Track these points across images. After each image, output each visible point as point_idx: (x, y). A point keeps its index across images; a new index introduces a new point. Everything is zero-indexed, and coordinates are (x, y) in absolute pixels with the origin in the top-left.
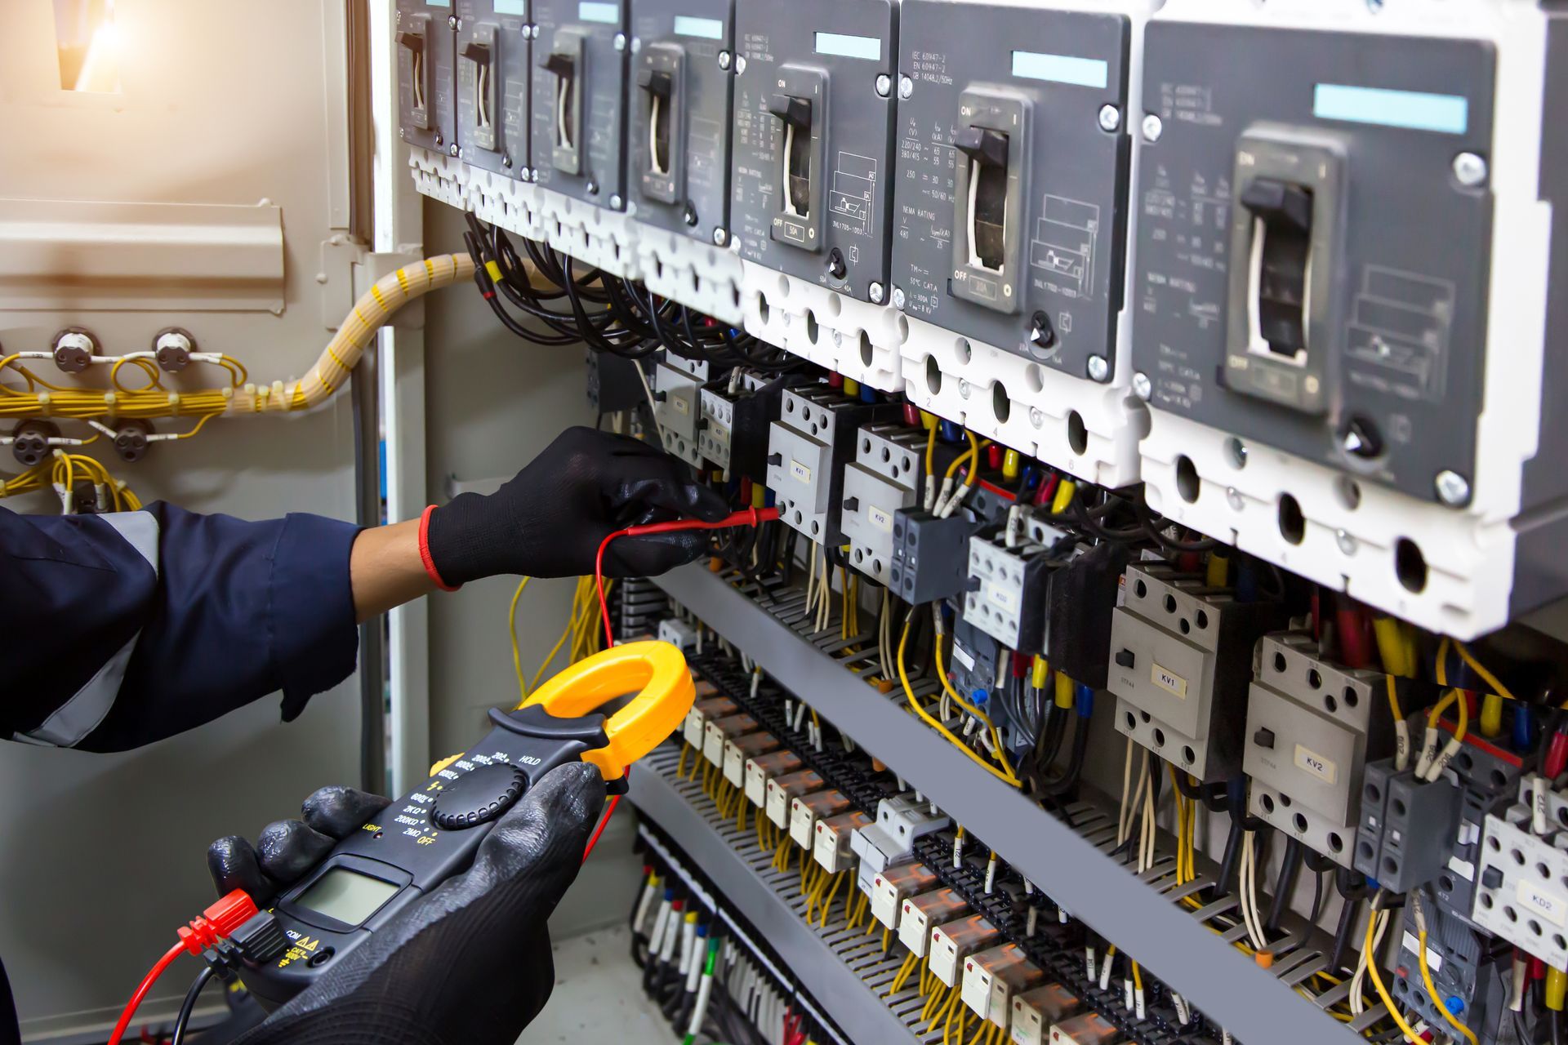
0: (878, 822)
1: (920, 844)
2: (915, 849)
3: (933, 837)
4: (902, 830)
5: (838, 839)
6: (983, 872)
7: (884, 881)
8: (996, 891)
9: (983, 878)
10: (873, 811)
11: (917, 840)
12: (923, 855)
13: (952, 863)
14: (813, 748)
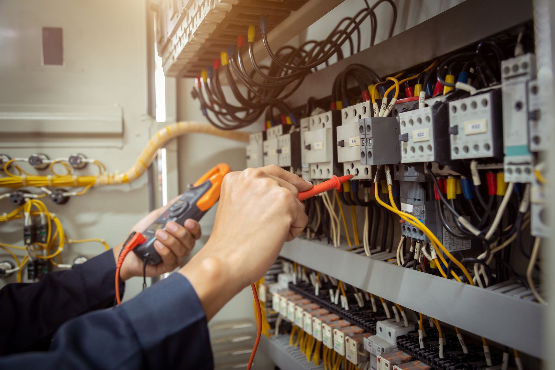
0: (377, 335)
1: (400, 340)
2: (398, 343)
3: (407, 336)
4: (390, 334)
5: (357, 345)
6: (437, 347)
7: (382, 359)
8: (446, 356)
9: (437, 351)
10: (374, 329)
11: (398, 338)
12: (403, 345)
13: (419, 346)
14: (344, 309)
